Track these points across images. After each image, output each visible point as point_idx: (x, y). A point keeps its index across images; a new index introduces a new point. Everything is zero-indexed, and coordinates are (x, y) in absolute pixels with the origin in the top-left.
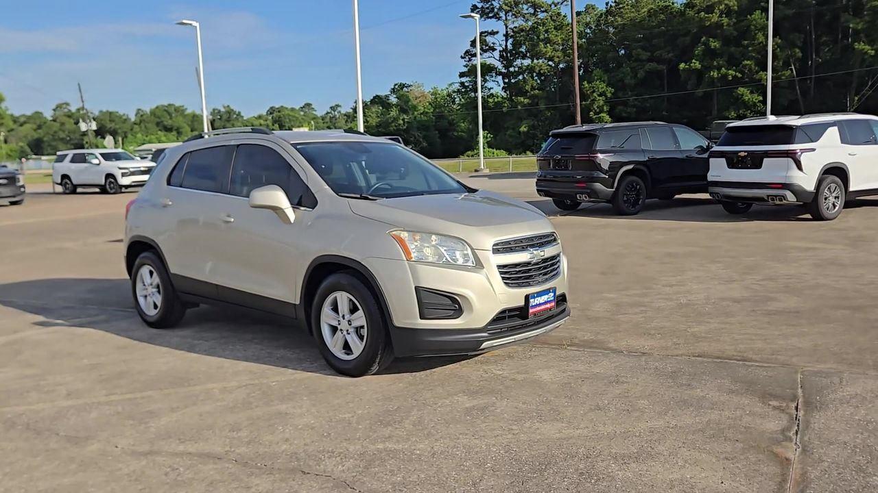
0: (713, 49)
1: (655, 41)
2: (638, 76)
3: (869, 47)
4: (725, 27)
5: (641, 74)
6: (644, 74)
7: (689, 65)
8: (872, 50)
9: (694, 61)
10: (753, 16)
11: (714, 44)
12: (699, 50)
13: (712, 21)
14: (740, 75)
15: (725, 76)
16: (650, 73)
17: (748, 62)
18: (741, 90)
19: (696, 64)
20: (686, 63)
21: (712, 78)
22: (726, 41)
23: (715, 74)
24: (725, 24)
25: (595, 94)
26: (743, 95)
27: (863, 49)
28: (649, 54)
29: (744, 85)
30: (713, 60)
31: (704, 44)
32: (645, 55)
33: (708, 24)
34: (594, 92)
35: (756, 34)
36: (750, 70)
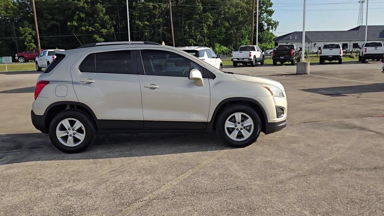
0: (82, 17)
1: (54, 11)
2: (48, 26)
3: (141, 23)
4: (86, 9)
5: (49, 26)
6: (50, 26)
7: (72, 23)
8: (142, 24)
9: (74, 22)
10: (97, 5)
11: (83, 15)
12: (76, 17)
13: (81, 5)
14: (94, 30)
15: (88, 29)
16: (53, 25)
17: (97, 25)
18: (95, 36)
19: (75, 23)
20: (70, 22)
21: (82, 30)
22: (87, 14)
23: (83, 28)
24: (86, 7)
25: (26, 34)
26: (96, 38)
27: (139, 23)
28: (52, 17)
29: (96, 34)
30: (82, 22)
31: (78, 15)
32: (50, 17)
33: (79, 6)
34: (25, 32)
35: (99, 13)
36: (98, 28)
